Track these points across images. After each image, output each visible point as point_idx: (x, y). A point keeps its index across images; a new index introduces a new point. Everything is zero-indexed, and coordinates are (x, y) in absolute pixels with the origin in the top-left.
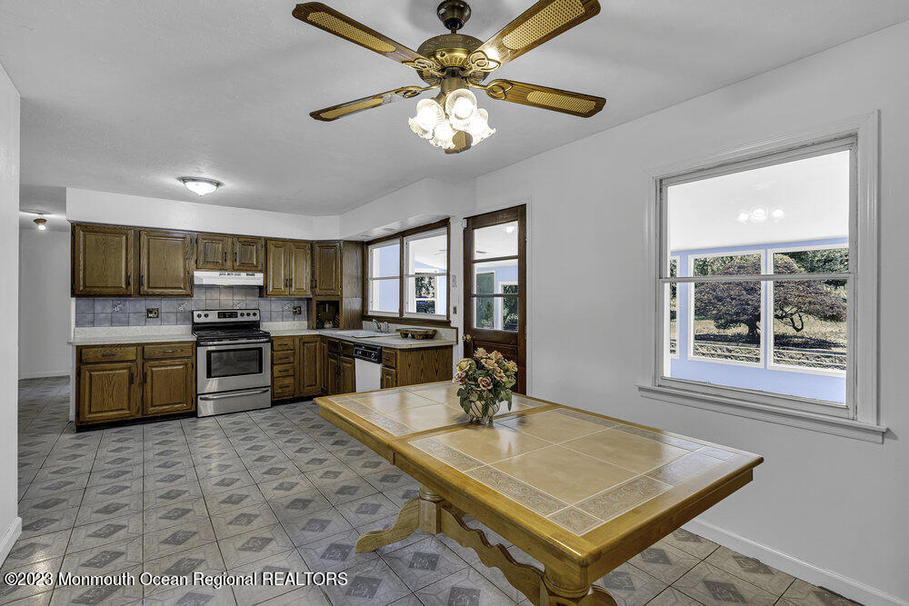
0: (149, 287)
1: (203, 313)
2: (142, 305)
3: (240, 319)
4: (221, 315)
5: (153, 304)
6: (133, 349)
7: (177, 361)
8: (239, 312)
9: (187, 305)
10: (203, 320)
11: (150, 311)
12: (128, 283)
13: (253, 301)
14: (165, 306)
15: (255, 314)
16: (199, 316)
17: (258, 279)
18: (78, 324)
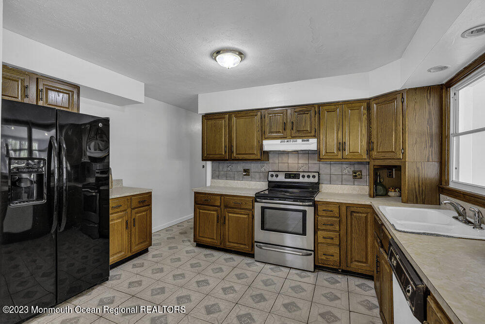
0: (237, 154)
1: (274, 174)
2: (241, 166)
3: (301, 180)
4: (288, 175)
5: (247, 166)
6: (218, 198)
7: (243, 211)
8: (301, 174)
9: (267, 167)
10: (274, 179)
11: (245, 171)
12: (225, 152)
13: (314, 165)
14: (253, 167)
15: (314, 177)
16: (272, 176)
17: (312, 144)
18: (213, 177)
